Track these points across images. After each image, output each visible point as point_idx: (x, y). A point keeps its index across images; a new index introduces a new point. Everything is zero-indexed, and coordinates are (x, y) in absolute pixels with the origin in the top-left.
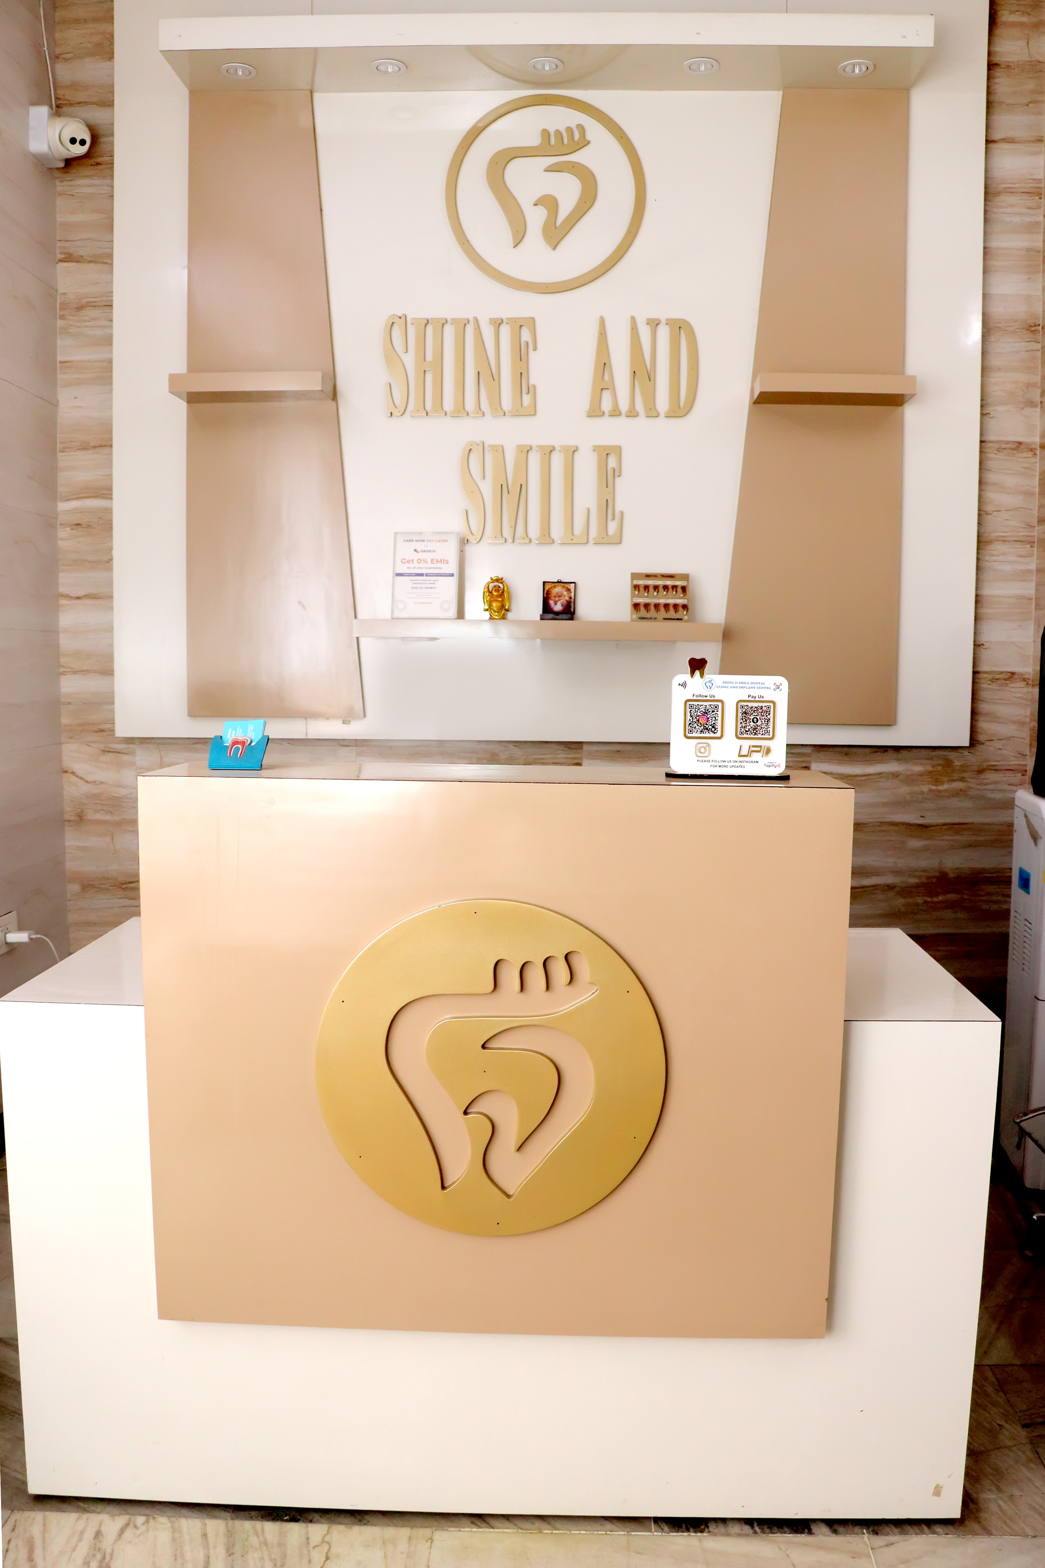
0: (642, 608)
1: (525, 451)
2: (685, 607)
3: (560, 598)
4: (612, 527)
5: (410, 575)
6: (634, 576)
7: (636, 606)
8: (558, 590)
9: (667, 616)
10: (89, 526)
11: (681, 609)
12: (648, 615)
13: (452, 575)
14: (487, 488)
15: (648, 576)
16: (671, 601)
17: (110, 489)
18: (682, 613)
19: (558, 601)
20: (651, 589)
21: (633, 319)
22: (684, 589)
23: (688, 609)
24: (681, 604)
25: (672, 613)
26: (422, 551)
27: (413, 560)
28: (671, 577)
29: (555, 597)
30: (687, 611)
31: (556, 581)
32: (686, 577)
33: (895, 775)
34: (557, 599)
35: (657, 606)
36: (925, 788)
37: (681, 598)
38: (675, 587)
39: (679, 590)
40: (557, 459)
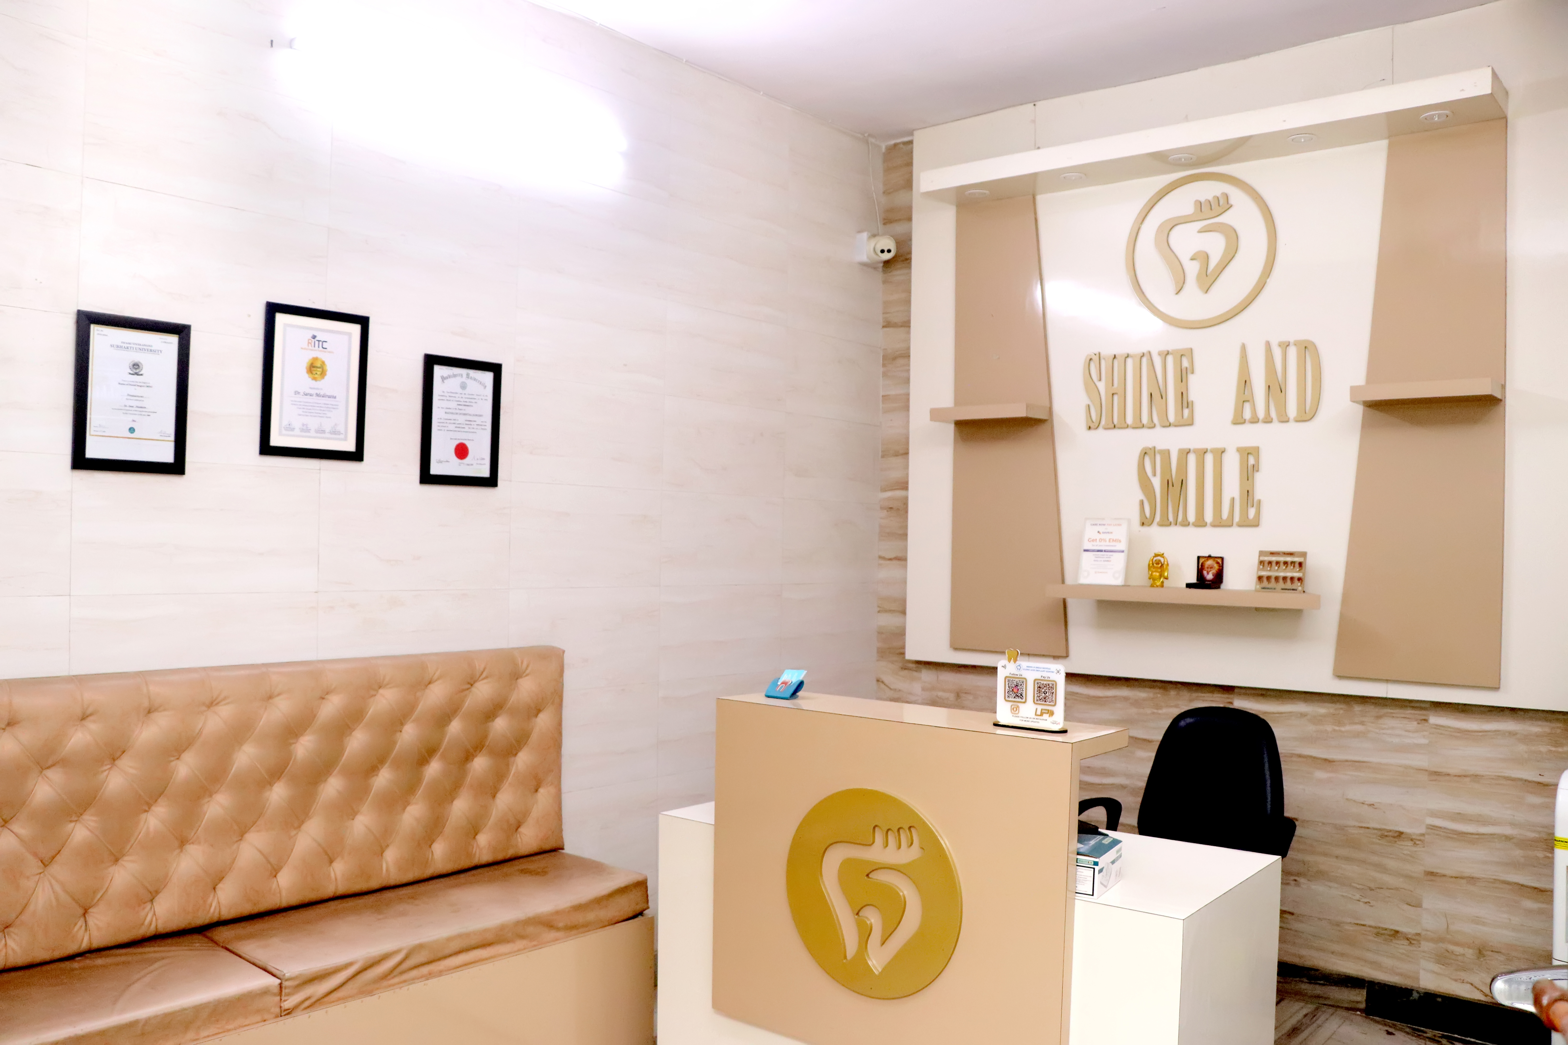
0: (1265, 580)
1: (1185, 453)
2: (1299, 579)
3: (1211, 569)
4: (1252, 512)
5: (1093, 551)
6: (1262, 553)
7: (1260, 578)
8: (1210, 562)
9: (1283, 586)
10: (898, 509)
11: (1296, 581)
12: (1270, 586)
13: (1123, 552)
14: (1156, 482)
15: (1272, 554)
16: (1289, 574)
17: (907, 483)
18: (1297, 584)
19: (1210, 571)
20: (1274, 564)
21: (1268, 344)
22: (1300, 564)
23: (1302, 581)
24: (1297, 578)
25: (1288, 585)
26: (1103, 533)
27: (1096, 540)
28: (1291, 554)
29: (1208, 568)
30: (1301, 583)
31: (1207, 555)
32: (1304, 554)
33: (1512, 734)
34: (1209, 570)
35: (1277, 578)
36: (1543, 749)
37: (1296, 572)
38: (1293, 563)
39: (1297, 565)
40: (1209, 459)
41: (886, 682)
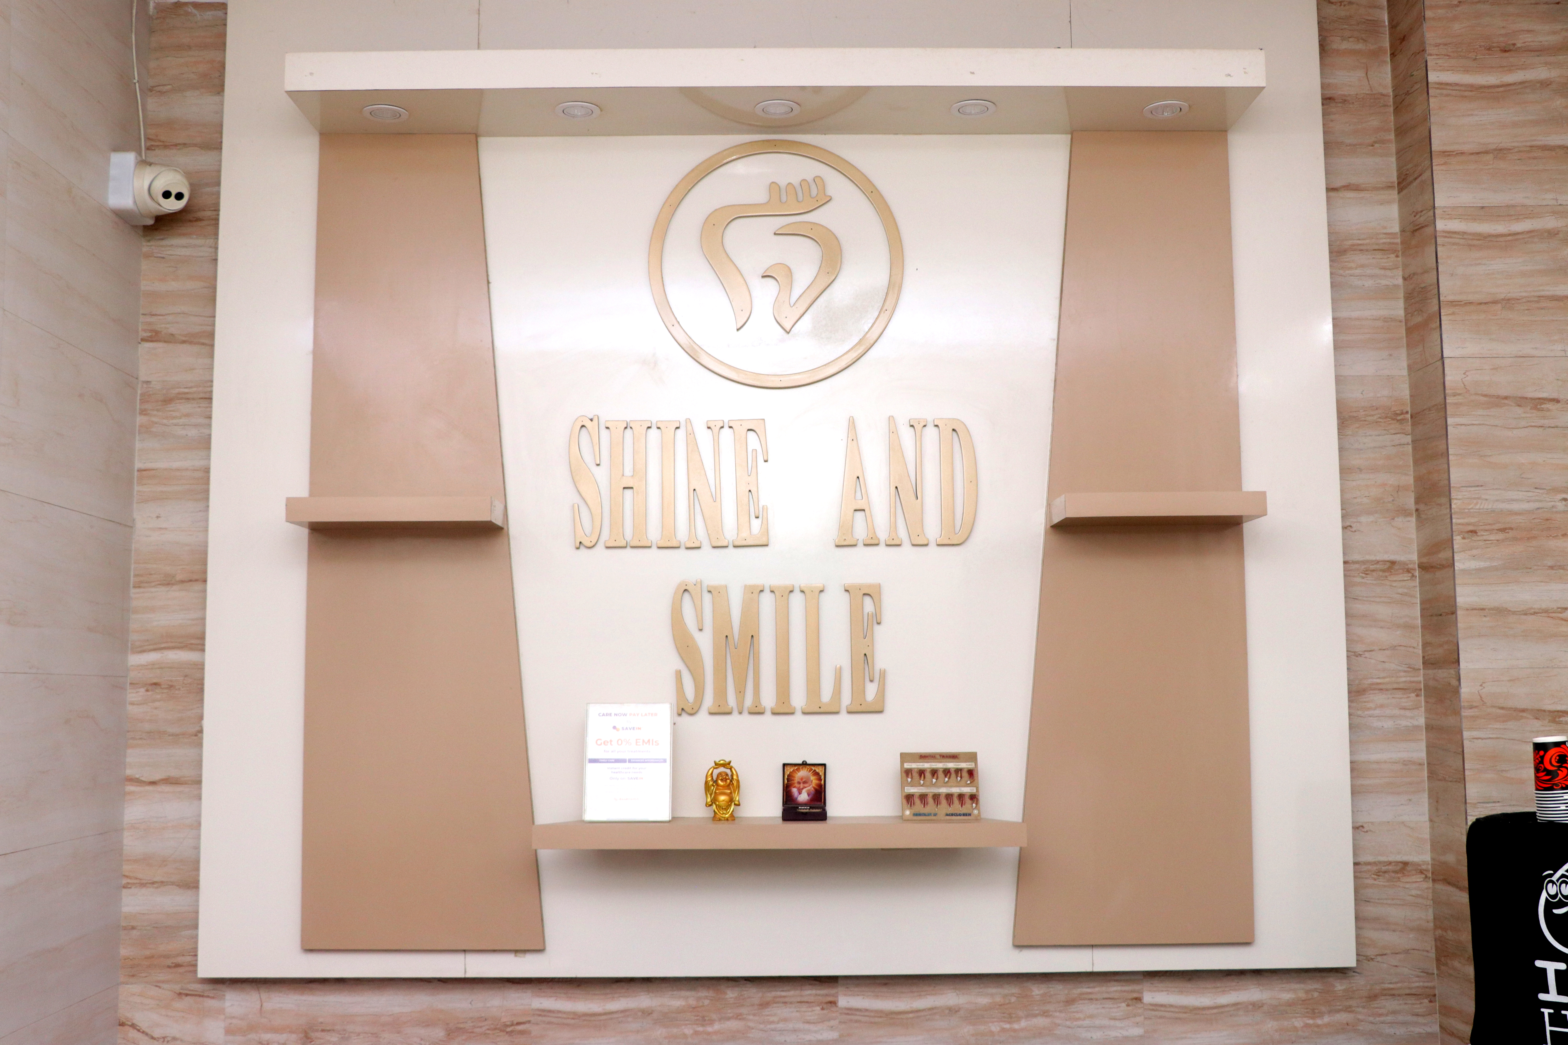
0: (917, 801)
1: (755, 592)
2: (973, 797)
3: (806, 785)
4: (871, 691)
5: (608, 761)
6: (904, 757)
7: (909, 798)
8: (803, 773)
9: (950, 810)
10: (171, 687)
11: (967, 800)
12: (927, 810)
13: (665, 761)
14: (705, 642)
15: (924, 757)
16: (955, 790)
17: (202, 637)
18: (968, 806)
19: (803, 789)
20: (928, 775)
21: (891, 423)
22: (971, 773)
23: (978, 800)
24: (969, 794)
25: (956, 807)
26: (623, 729)
27: (611, 741)
28: (953, 757)
29: (799, 783)
30: (977, 804)
31: (801, 762)
32: (972, 757)
33: (1256, 1006)
34: (802, 786)
35: (936, 797)
36: (1298, 1023)
37: (967, 785)
38: (958, 771)
39: (965, 774)
40: (797, 602)
41: (144, 1025)
